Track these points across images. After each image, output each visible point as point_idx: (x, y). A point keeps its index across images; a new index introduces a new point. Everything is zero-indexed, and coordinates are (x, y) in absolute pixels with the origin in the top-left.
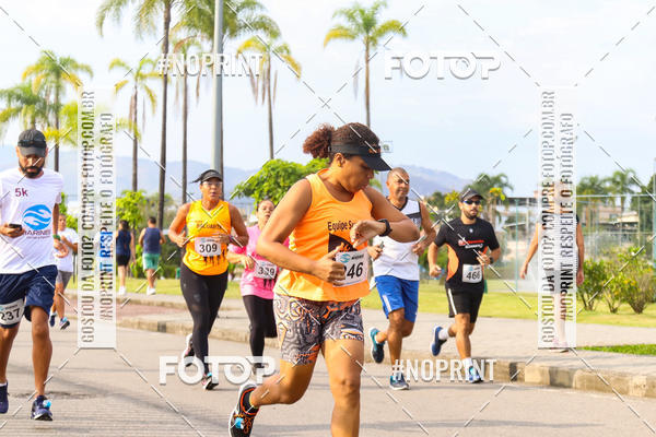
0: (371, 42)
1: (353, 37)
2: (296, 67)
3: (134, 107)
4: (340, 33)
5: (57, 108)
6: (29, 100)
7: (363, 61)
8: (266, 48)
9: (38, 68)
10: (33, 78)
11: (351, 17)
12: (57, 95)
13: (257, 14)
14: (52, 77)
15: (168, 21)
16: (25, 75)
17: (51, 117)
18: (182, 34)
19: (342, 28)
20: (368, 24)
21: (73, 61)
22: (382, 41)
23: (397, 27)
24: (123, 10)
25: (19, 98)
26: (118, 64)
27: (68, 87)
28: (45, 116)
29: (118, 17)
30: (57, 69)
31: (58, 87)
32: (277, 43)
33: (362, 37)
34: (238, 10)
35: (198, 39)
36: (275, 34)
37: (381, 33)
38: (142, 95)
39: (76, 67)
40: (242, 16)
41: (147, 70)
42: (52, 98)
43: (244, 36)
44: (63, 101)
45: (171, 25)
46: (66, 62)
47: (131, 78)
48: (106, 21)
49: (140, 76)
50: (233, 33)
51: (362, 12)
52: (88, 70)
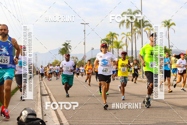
0: (169, 27)
3: (126, 41)
5: (112, 42)
6: (108, 41)
7: (167, 31)
8: (150, 29)
9: (109, 35)
11: (165, 23)
13: (148, 23)
14: (112, 36)
15: (132, 25)
16: (107, 37)
17: (112, 44)
18: (134, 28)
20: (168, 24)
21: (115, 33)
22: (171, 27)
23: (174, 24)
25: (106, 40)
26: (123, 33)
27: (115, 38)
29: (123, 25)
30: (112, 35)
31: (113, 38)
32: (152, 28)
33: (167, 26)
34: (145, 22)
35: (137, 28)
36: (151, 27)
37: (171, 25)
38: (128, 39)
39: (116, 34)
40: (145, 24)
41: (128, 34)
42: (112, 40)
43: (146, 27)
45: (133, 26)
46: (114, 34)
47: (126, 36)
48: (121, 26)
49: (127, 35)
50: (144, 27)
51: (167, 22)
52: (118, 35)
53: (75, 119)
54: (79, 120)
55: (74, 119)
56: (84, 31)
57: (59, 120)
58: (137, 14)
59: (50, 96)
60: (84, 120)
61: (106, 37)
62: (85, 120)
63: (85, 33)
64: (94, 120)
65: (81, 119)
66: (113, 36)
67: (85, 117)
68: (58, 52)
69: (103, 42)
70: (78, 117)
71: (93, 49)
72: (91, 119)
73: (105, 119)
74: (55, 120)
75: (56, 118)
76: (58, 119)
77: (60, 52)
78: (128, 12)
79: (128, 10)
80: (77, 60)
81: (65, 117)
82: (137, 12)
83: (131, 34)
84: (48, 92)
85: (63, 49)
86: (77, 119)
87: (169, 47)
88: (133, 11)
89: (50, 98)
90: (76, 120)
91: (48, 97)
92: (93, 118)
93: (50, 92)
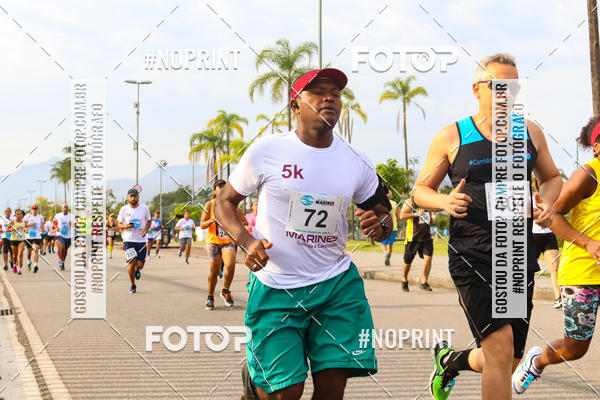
0: (406, 100)
1: (396, 98)
2: (364, 116)
4: (388, 96)
5: (228, 143)
6: (212, 139)
7: (402, 111)
9: (217, 120)
10: (214, 127)
11: (394, 86)
12: (228, 136)
14: (225, 126)
16: (209, 126)
17: (225, 148)
19: (389, 92)
20: (405, 90)
21: (237, 116)
22: (412, 99)
23: (421, 91)
24: (264, 85)
25: (206, 137)
26: (263, 117)
27: (235, 132)
28: (221, 148)
29: (261, 89)
30: (228, 121)
31: (229, 132)
32: (353, 103)
33: (401, 97)
36: (352, 98)
37: (412, 95)
39: (238, 119)
41: (279, 120)
42: (225, 138)
44: (231, 139)
46: (233, 117)
47: (270, 125)
49: (275, 124)
51: (401, 83)
52: (246, 121)
53: (98, 390)
54: (108, 392)
55: (94, 390)
56: (137, 105)
57: (43, 395)
58: (306, 55)
59: (16, 317)
60: (124, 394)
61: (206, 129)
62: (131, 394)
63: (138, 113)
64: (157, 394)
65: (114, 389)
66: (228, 125)
67: (131, 384)
68: (48, 173)
69: (197, 142)
70: (108, 383)
71: (165, 164)
72: (147, 391)
73: (193, 388)
74: (31, 393)
75: (32, 388)
76: (42, 390)
77: (54, 172)
78: (280, 47)
79: (279, 43)
80: (111, 200)
81: (63, 385)
82: (306, 49)
83: (286, 119)
84: (11, 303)
85: (67, 163)
86: (102, 390)
87: (407, 163)
88: (294, 46)
89: (17, 321)
90: (98, 395)
91: (10, 317)
92: (156, 387)
93: (17, 303)
